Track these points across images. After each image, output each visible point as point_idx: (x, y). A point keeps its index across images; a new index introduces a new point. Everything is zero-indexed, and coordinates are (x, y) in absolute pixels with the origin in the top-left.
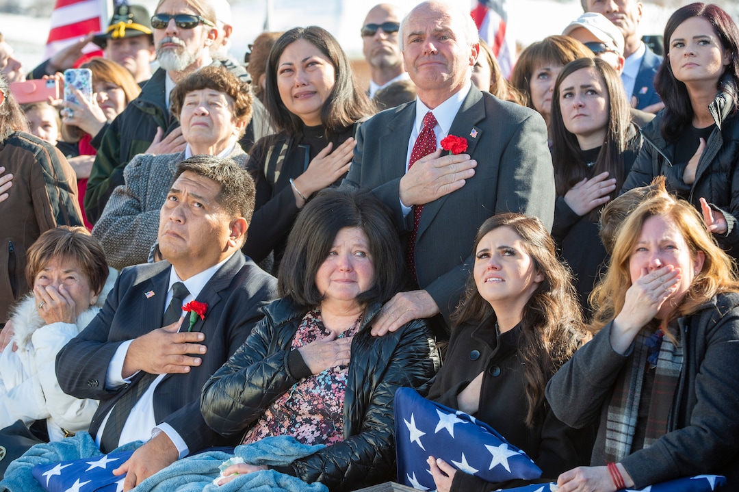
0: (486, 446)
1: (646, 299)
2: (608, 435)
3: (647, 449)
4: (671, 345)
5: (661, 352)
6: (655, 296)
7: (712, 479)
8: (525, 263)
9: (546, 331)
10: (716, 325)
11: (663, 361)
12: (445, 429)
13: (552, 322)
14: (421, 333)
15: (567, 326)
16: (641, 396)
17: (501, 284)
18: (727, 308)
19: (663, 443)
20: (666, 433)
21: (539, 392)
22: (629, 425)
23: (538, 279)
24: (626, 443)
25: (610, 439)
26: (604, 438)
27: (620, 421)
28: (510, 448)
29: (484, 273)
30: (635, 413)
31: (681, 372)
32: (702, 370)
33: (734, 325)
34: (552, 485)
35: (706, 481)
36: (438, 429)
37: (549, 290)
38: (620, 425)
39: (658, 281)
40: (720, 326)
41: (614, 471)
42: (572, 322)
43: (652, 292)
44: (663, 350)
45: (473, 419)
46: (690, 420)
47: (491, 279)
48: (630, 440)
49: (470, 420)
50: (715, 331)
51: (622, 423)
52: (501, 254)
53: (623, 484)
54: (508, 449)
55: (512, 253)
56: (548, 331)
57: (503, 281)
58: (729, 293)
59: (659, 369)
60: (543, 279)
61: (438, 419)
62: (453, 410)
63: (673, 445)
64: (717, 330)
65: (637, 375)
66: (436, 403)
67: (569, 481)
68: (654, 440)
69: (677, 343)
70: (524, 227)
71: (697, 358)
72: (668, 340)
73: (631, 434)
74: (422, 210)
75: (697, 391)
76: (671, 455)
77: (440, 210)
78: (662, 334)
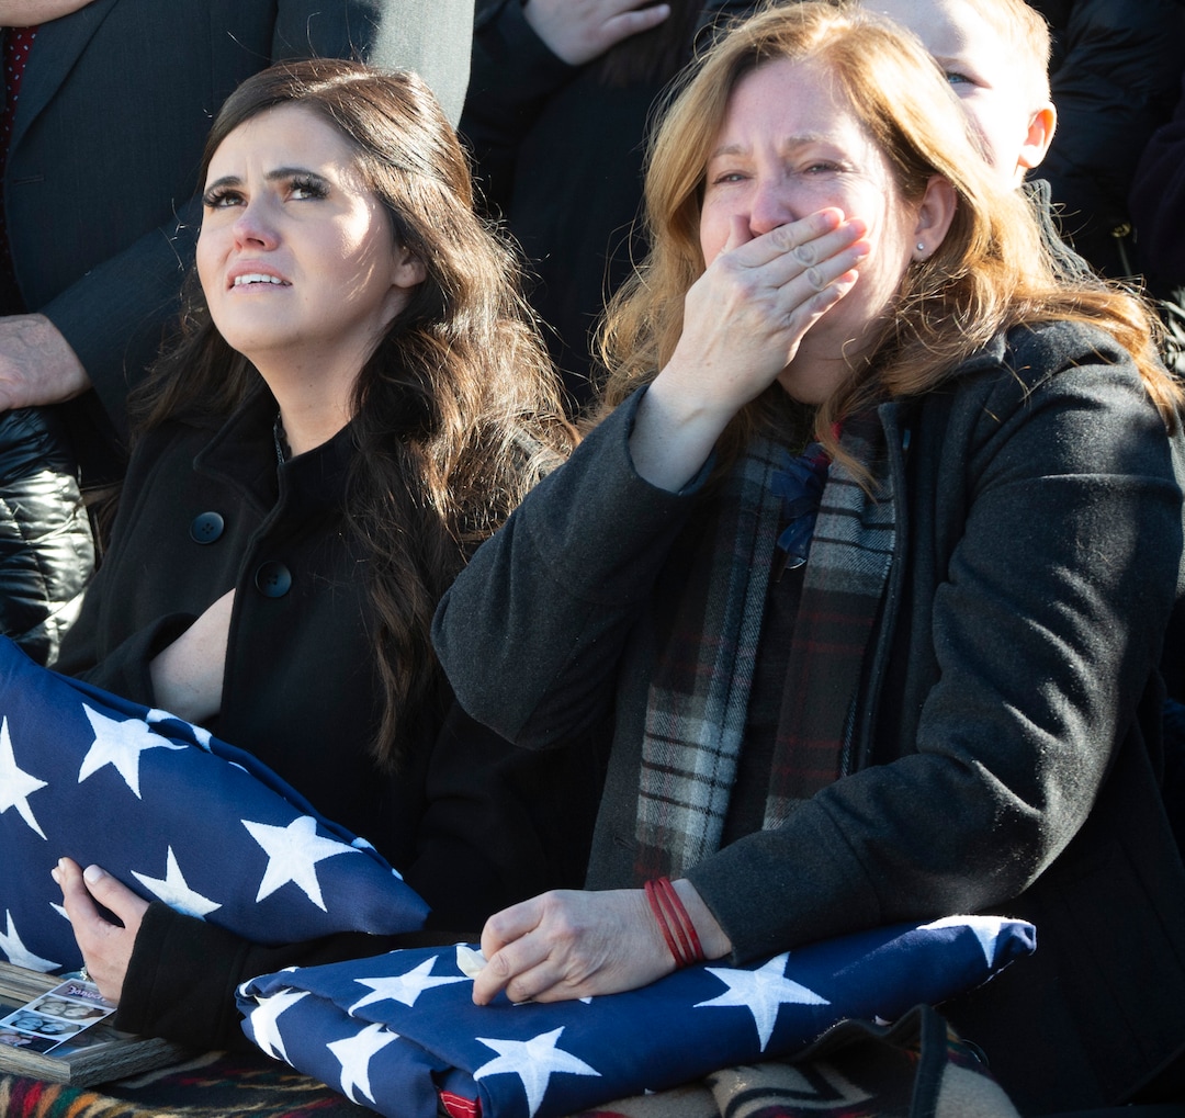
0: (247, 824)
1: (752, 316)
2: (647, 781)
3: (773, 832)
4: (855, 492)
5: (821, 518)
6: (781, 306)
7: (988, 928)
8: (358, 223)
9: (436, 450)
10: (1000, 426)
11: (828, 547)
12: (110, 769)
13: (455, 423)
14: (33, 456)
15: (511, 432)
16: (759, 658)
17: (279, 293)
18: (1038, 372)
19: (827, 812)
20: (838, 776)
21: (416, 651)
22: (718, 753)
23: (407, 276)
24: (708, 812)
25: (652, 797)
26: (633, 791)
27: (691, 738)
28: (323, 831)
29: (226, 258)
30: (737, 714)
31: (887, 581)
32: (955, 570)
33: (1061, 426)
34: (462, 950)
35: (967, 934)
36: (88, 767)
37: (440, 318)
38: (688, 753)
39: (792, 261)
40: (1015, 431)
41: (666, 903)
42: (527, 416)
43: (771, 295)
44: (829, 511)
45: (203, 736)
46: (914, 735)
47: (247, 279)
48: (719, 801)
49: (191, 739)
50: (1000, 447)
51: (696, 746)
52: (280, 196)
53: (698, 946)
54: (319, 833)
55: (315, 190)
56: (441, 453)
57: (285, 284)
58: (1046, 323)
59: (817, 570)
60: (423, 277)
61: (88, 737)
62: (139, 706)
63: (857, 817)
64: (1006, 441)
65: (745, 591)
66: (82, 684)
67: (521, 935)
68: (797, 802)
69: (876, 484)
70: (355, 106)
71: (940, 533)
72: (844, 477)
73: (726, 780)
74: (29, 42)
75: (939, 639)
76: (853, 849)
77: (89, 43)
78: (825, 460)
